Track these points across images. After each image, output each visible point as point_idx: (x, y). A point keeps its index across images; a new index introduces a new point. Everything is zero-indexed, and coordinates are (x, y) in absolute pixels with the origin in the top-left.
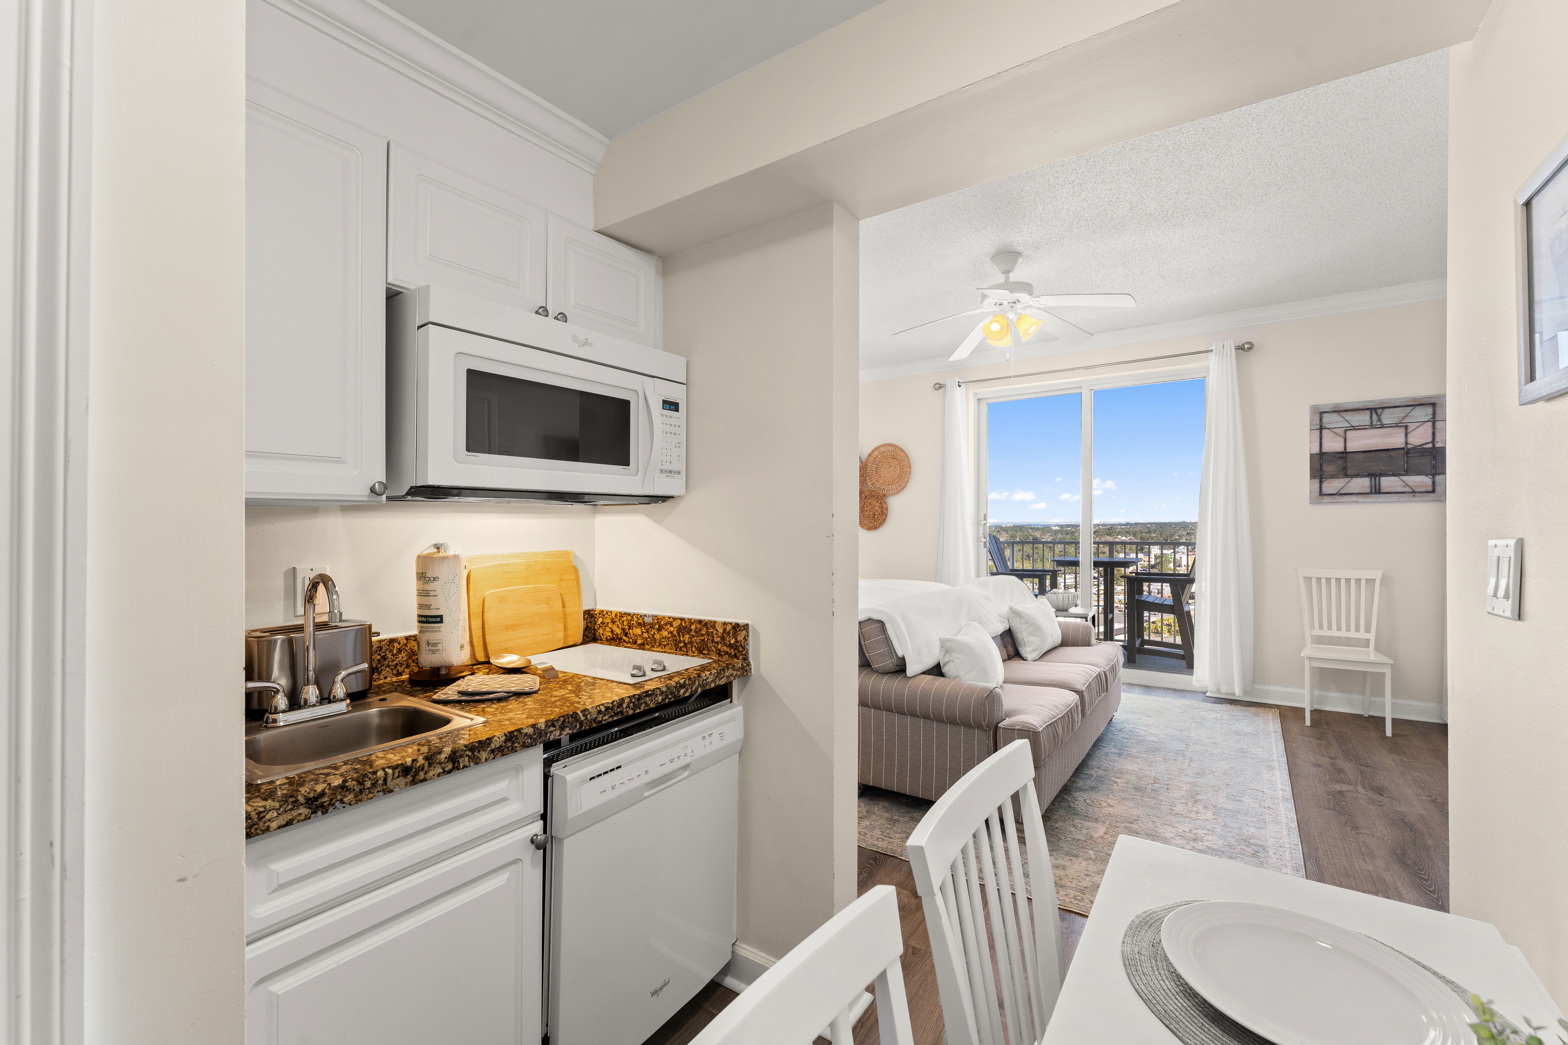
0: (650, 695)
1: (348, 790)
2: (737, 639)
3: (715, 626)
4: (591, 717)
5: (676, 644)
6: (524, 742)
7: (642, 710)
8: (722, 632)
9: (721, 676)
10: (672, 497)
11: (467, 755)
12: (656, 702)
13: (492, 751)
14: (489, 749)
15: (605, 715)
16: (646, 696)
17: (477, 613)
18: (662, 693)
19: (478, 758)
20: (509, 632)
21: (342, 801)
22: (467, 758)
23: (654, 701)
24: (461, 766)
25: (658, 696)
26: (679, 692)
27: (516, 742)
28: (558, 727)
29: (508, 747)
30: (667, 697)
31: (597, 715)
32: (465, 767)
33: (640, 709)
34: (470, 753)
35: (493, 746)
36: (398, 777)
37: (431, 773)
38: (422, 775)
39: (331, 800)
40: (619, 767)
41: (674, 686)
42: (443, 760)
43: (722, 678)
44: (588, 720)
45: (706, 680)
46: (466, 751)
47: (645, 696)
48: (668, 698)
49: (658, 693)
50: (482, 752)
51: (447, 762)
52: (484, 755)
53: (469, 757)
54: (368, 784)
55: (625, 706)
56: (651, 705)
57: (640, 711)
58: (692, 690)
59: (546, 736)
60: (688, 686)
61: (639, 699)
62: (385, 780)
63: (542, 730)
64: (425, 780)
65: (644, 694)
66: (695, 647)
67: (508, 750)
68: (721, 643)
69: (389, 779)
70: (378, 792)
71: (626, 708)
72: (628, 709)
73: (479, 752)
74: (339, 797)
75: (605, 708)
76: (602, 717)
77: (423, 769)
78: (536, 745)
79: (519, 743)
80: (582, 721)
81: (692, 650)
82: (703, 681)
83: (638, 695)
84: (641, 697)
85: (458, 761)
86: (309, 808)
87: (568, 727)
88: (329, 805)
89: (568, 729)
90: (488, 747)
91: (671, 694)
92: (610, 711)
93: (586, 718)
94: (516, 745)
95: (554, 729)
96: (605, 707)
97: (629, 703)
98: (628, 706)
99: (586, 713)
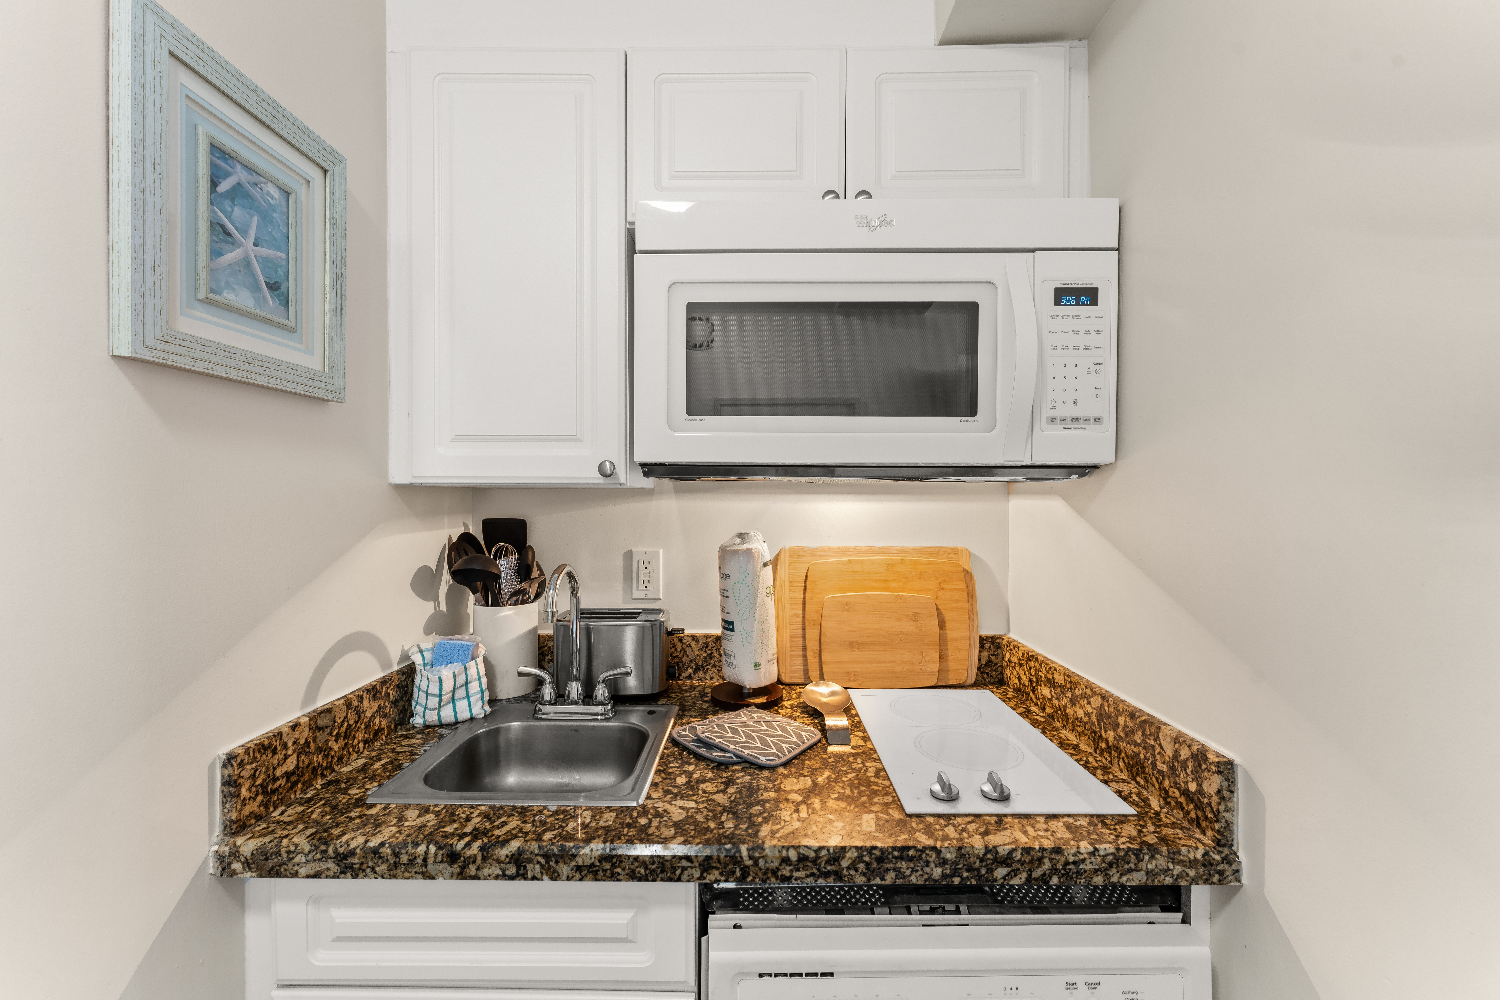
0: (911, 859)
1: (380, 858)
2: (1201, 786)
3: (1158, 737)
4: (767, 865)
5: (1094, 739)
6: (633, 871)
7: (887, 883)
8: (1171, 755)
9: (1126, 867)
10: (1095, 467)
11: (538, 862)
12: (926, 876)
13: (579, 868)
14: (573, 863)
15: (798, 870)
16: (901, 858)
17: (814, 621)
18: (944, 862)
19: (555, 871)
20: (853, 651)
21: (373, 868)
22: (538, 867)
23: (920, 872)
24: (530, 876)
25: (932, 865)
26: (990, 871)
27: (619, 866)
28: (697, 864)
29: (606, 870)
30: (955, 872)
31: (780, 865)
32: (534, 878)
33: (882, 879)
34: (543, 861)
35: (580, 861)
36: (442, 862)
37: (486, 871)
38: (472, 870)
39: (362, 864)
40: (832, 974)
41: (978, 857)
42: (502, 858)
43: (1130, 871)
44: (761, 869)
45: (1075, 863)
46: (537, 855)
47: (896, 858)
48: (961, 877)
49: (931, 859)
50: (561, 865)
51: (509, 863)
52: (564, 869)
53: (542, 866)
54: (404, 859)
55: (845, 863)
56: (913, 879)
57: (883, 882)
58: (1030, 876)
59: (674, 873)
60: (1019, 866)
61: (880, 860)
62: (425, 860)
63: (667, 861)
64: (476, 878)
65: (896, 853)
66: (1124, 762)
67: (604, 875)
68: (1169, 777)
69: (430, 861)
70: (416, 873)
71: (848, 868)
72: (852, 872)
73: (557, 862)
74: (370, 864)
75: (799, 857)
76: (791, 871)
77: (474, 862)
78: (654, 880)
79: (624, 869)
80: (748, 867)
81: (1119, 765)
82: (1067, 863)
83: (882, 850)
84: (887, 858)
85: (525, 867)
86: (338, 865)
87: (717, 868)
88: (360, 869)
89: (716, 872)
90: (571, 860)
91: (968, 871)
92: (810, 864)
93: (756, 864)
94: (619, 870)
95: (689, 864)
96: (799, 853)
97: (854, 861)
98: (853, 866)
99: (757, 855)
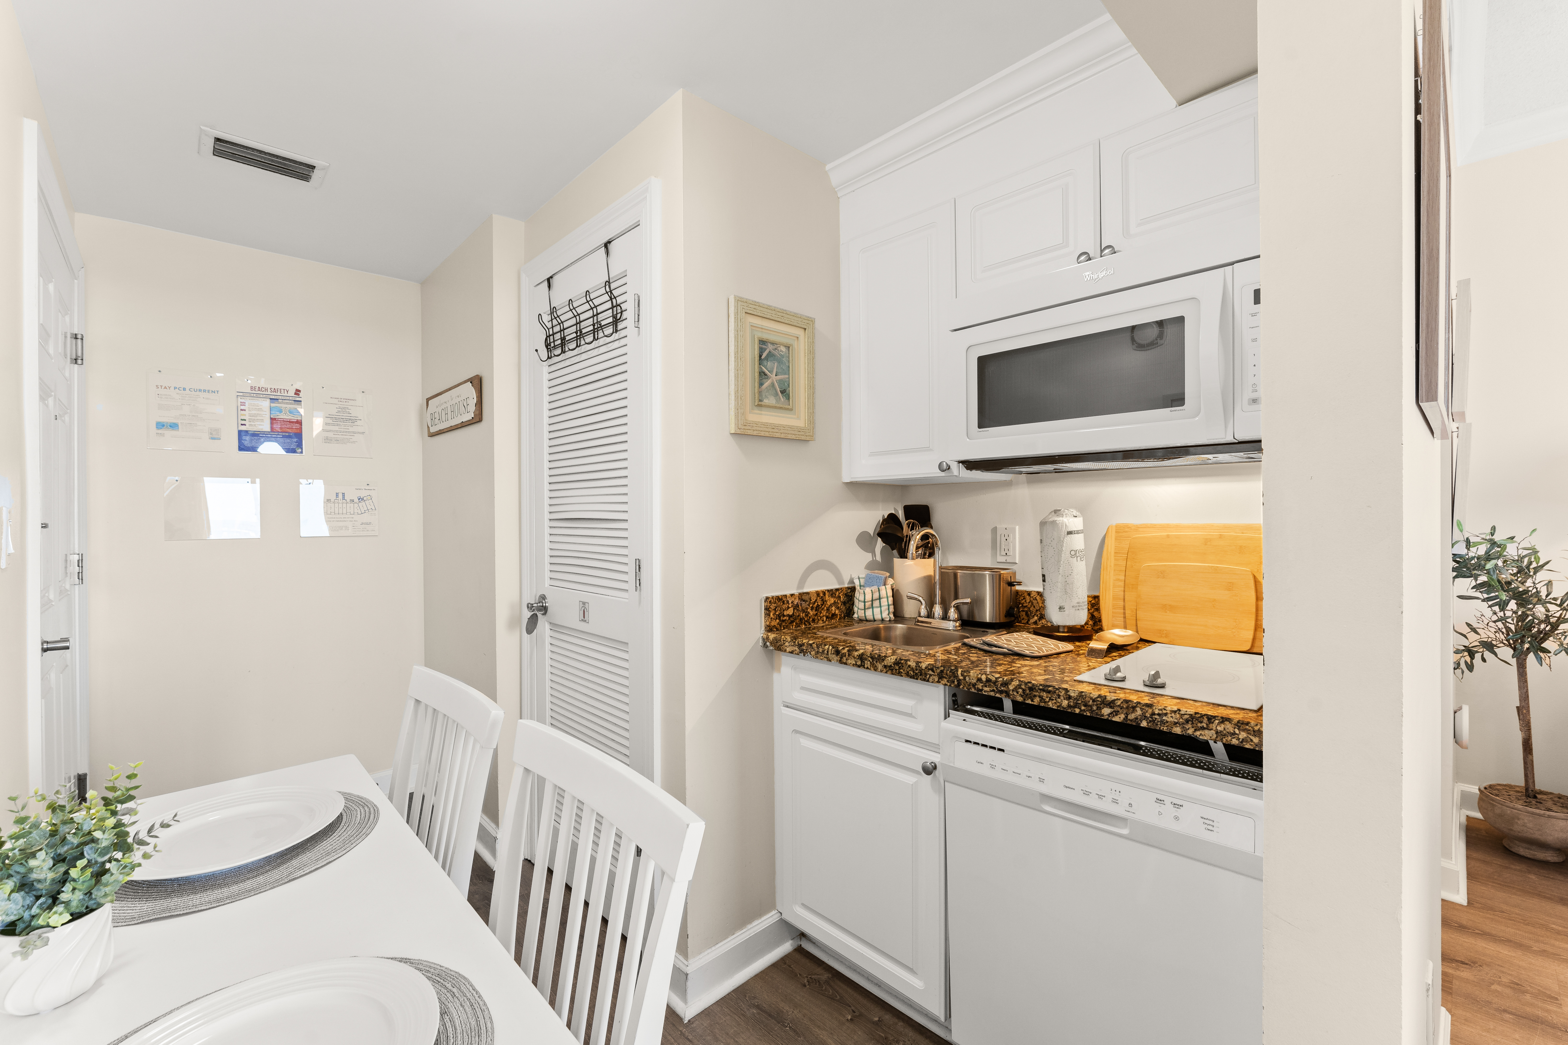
0: (1049, 692)
1: (813, 648)
4: (970, 681)
6: (908, 672)
7: (1035, 704)
9: (1199, 725)
11: (869, 661)
12: (1058, 704)
13: (885, 666)
14: (883, 664)
15: (986, 686)
16: (1043, 690)
18: (1069, 698)
19: (876, 666)
20: (1166, 612)
21: (810, 652)
22: (869, 662)
23: (1055, 701)
24: (866, 667)
25: (1062, 698)
26: (1099, 708)
27: (902, 669)
28: (936, 674)
29: (896, 670)
30: (1076, 705)
31: (977, 682)
32: (867, 668)
33: (1032, 701)
34: (871, 660)
35: (885, 663)
36: (833, 654)
37: (849, 661)
38: (844, 660)
39: (806, 650)
40: (1003, 750)
41: (1091, 698)
42: (856, 656)
43: (1203, 728)
44: (967, 683)
45: (1159, 714)
46: (869, 657)
47: (1040, 689)
48: (1080, 709)
49: (1061, 694)
50: (878, 663)
51: (858, 659)
52: (880, 666)
53: (870, 662)
54: (821, 650)
55: (1011, 687)
56: (1050, 704)
57: (1033, 703)
58: (1127, 717)
59: (926, 677)
60: (1119, 709)
61: (1031, 689)
62: (828, 652)
63: (923, 669)
64: (846, 664)
65: (1041, 687)
67: (896, 672)
69: (830, 652)
70: (825, 657)
71: (1013, 690)
72: (1015, 693)
73: (877, 662)
74: (809, 650)
75: (986, 679)
76: (982, 686)
77: (845, 656)
78: (917, 679)
79: (904, 671)
80: (960, 680)
82: (1153, 714)
83: (1033, 685)
84: (1035, 689)
85: (864, 662)
86: (799, 649)
87: (946, 678)
88: (806, 652)
89: (946, 680)
90: (882, 662)
91: (1085, 706)
92: (992, 684)
93: (965, 679)
94: (902, 671)
95: (933, 673)
96: (987, 677)
97: (1016, 687)
99: (965, 674)
